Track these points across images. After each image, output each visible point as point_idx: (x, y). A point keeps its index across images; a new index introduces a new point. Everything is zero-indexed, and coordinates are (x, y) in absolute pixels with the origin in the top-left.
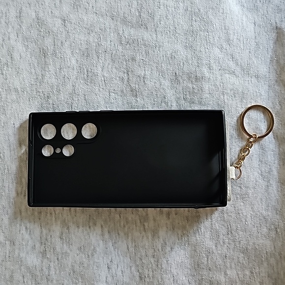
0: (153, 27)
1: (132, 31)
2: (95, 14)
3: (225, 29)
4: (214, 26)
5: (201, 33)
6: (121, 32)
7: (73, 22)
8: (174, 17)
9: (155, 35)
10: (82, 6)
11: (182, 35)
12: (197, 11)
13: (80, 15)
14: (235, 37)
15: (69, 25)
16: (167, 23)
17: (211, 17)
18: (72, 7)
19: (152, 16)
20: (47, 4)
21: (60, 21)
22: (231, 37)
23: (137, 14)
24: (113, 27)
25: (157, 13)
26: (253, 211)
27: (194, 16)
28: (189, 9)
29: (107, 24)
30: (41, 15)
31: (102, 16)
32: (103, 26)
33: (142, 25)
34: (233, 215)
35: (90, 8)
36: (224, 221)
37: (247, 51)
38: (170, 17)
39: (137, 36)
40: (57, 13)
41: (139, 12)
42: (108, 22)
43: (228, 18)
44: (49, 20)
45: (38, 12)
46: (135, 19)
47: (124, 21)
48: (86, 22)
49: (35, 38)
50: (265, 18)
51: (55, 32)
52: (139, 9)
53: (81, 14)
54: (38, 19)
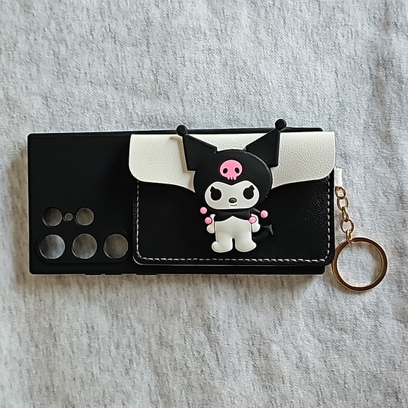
0: (177, 95)
1: (147, 105)
2: (90, 84)
3: (288, 87)
4: (270, 84)
5: (252, 97)
6: (130, 108)
7: (59, 99)
8: (207, 77)
9: (180, 108)
10: (70, 74)
11: (222, 104)
12: (242, 64)
13: (68, 87)
14: (305, 98)
15: (53, 104)
16: (198, 88)
17: (264, 71)
18: (56, 77)
19: (174, 79)
20: (19, 76)
21: (40, 99)
22: (298, 98)
23: (152, 78)
24: (118, 100)
25: (181, 74)
26: (356, 367)
27: (237, 73)
28: (230, 63)
29: (109, 96)
30: (12, 92)
31: (101, 86)
32: (103, 100)
33: (160, 94)
34: (324, 374)
35: (82, 75)
36: (311, 384)
37: (326, 118)
38: (201, 78)
39: (154, 111)
40: (34, 88)
41: (155, 75)
42: (110, 95)
43: (290, 69)
44: (24, 100)
45: (7, 88)
46: (149, 86)
47: (134, 90)
48: (77, 98)
49: (5, 127)
50: (353, 62)
51: (34, 116)
52: (154, 69)
53: (70, 85)
54: (8, 100)
